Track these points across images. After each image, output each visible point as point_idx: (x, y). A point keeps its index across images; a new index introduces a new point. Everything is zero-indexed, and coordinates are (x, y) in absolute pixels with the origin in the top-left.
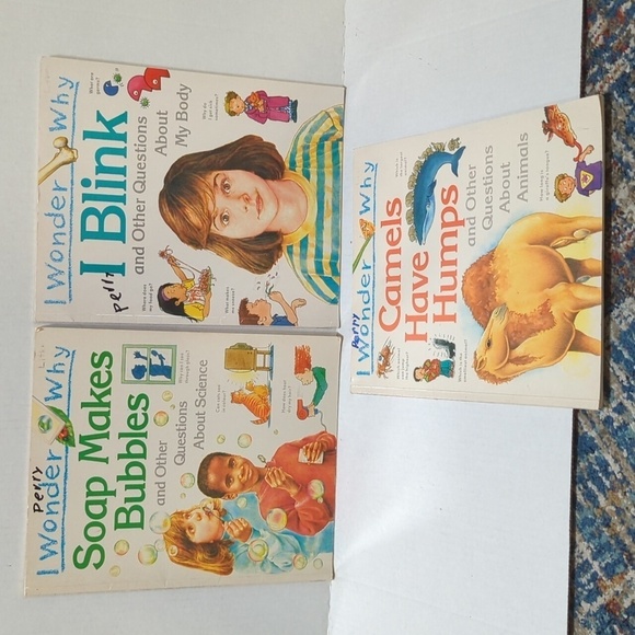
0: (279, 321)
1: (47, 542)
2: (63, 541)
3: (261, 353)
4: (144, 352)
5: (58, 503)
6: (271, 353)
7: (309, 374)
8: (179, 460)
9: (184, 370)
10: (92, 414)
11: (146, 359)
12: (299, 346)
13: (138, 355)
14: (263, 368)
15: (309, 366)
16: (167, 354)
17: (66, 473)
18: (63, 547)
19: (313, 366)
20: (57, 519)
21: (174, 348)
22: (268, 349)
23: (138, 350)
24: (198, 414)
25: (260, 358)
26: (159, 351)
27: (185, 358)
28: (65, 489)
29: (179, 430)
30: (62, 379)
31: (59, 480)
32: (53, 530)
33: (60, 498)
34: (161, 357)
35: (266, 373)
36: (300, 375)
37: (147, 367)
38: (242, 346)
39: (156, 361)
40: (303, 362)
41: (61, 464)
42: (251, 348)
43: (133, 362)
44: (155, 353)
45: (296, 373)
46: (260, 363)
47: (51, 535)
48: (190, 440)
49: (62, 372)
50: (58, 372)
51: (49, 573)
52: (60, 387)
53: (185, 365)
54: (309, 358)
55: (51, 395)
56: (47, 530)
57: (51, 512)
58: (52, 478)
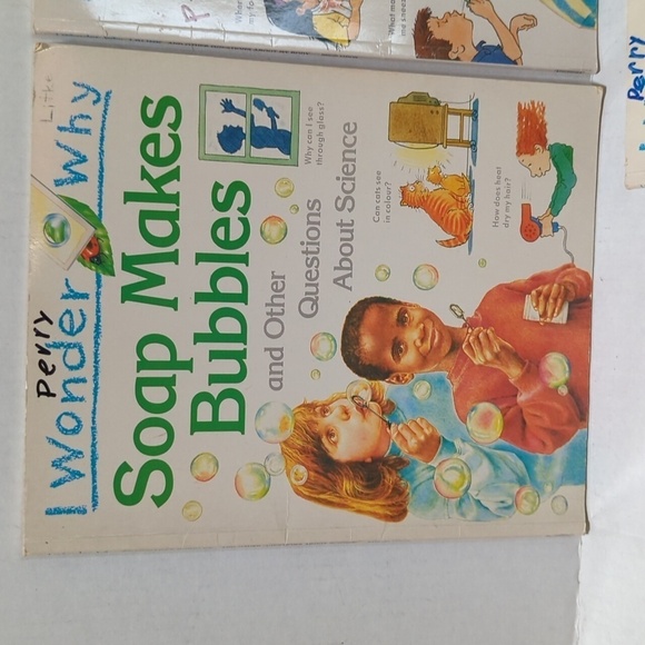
0: (488, 54)
1: (64, 453)
2: (93, 452)
3: (456, 112)
4: (239, 102)
5: (84, 381)
6: (474, 114)
7: (542, 158)
8: (306, 308)
9: (315, 140)
10: (144, 215)
11: (244, 114)
12: (526, 101)
13: (228, 106)
14: (459, 142)
15: (543, 141)
16: (282, 107)
17: (97, 326)
18: (94, 464)
19: (551, 142)
20: (82, 410)
21: (294, 96)
22: (468, 107)
23: (229, 96)
24: (341, 224)
25: (453, 121)
26: (268, 101)
27: (316, 116)
28: (96, 355)
29: (306, 252)
30: (87, 145)
31: (86, 338)
32: (75, 431)
33: (87, 372)
34: (272, 114)
35: (464, 152)
36: (527, 158)
37: (246, 130)
38: (420, 98)
39: (262, 120)
40: (531, 133)
41: (89, 306)
42: (437, 103)
43: (219, 121)
44: (259, 104)
45: (519, 153)
46: (453, 133)
47: (72, 442)
48: (327, 273)
49: (87, 131)
50: (78, 131)
51: (69, 511)
52: (83, 159)
53: (316, 129)
54: (543, 126)
55: (65, 175)
56: (64, 431)
57: (70, 398)
58: (71, 333)
